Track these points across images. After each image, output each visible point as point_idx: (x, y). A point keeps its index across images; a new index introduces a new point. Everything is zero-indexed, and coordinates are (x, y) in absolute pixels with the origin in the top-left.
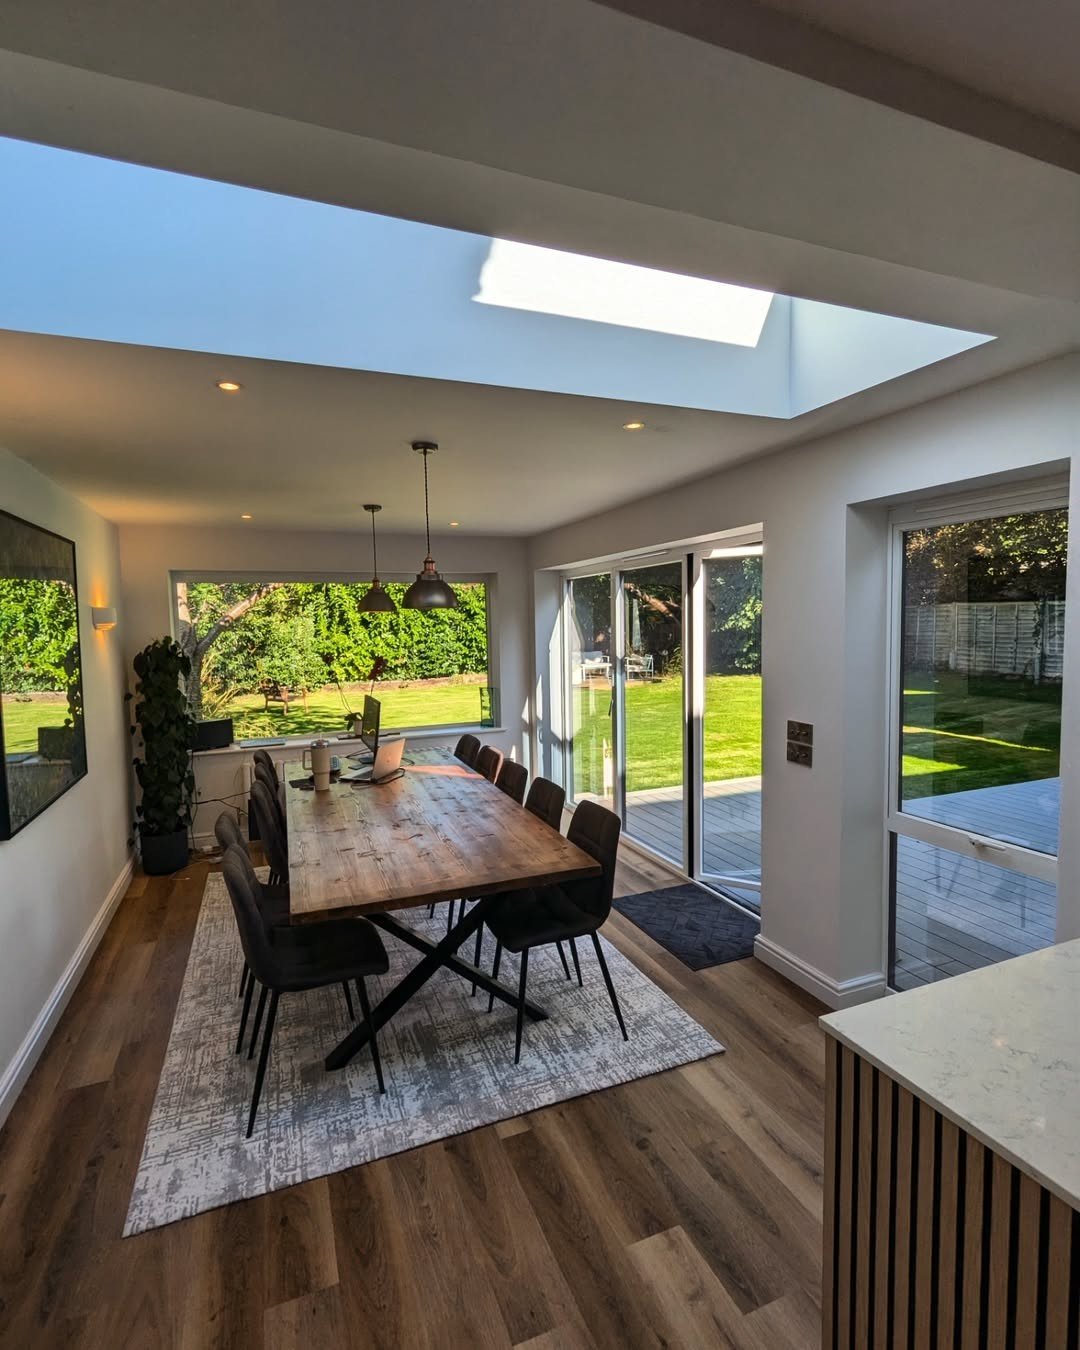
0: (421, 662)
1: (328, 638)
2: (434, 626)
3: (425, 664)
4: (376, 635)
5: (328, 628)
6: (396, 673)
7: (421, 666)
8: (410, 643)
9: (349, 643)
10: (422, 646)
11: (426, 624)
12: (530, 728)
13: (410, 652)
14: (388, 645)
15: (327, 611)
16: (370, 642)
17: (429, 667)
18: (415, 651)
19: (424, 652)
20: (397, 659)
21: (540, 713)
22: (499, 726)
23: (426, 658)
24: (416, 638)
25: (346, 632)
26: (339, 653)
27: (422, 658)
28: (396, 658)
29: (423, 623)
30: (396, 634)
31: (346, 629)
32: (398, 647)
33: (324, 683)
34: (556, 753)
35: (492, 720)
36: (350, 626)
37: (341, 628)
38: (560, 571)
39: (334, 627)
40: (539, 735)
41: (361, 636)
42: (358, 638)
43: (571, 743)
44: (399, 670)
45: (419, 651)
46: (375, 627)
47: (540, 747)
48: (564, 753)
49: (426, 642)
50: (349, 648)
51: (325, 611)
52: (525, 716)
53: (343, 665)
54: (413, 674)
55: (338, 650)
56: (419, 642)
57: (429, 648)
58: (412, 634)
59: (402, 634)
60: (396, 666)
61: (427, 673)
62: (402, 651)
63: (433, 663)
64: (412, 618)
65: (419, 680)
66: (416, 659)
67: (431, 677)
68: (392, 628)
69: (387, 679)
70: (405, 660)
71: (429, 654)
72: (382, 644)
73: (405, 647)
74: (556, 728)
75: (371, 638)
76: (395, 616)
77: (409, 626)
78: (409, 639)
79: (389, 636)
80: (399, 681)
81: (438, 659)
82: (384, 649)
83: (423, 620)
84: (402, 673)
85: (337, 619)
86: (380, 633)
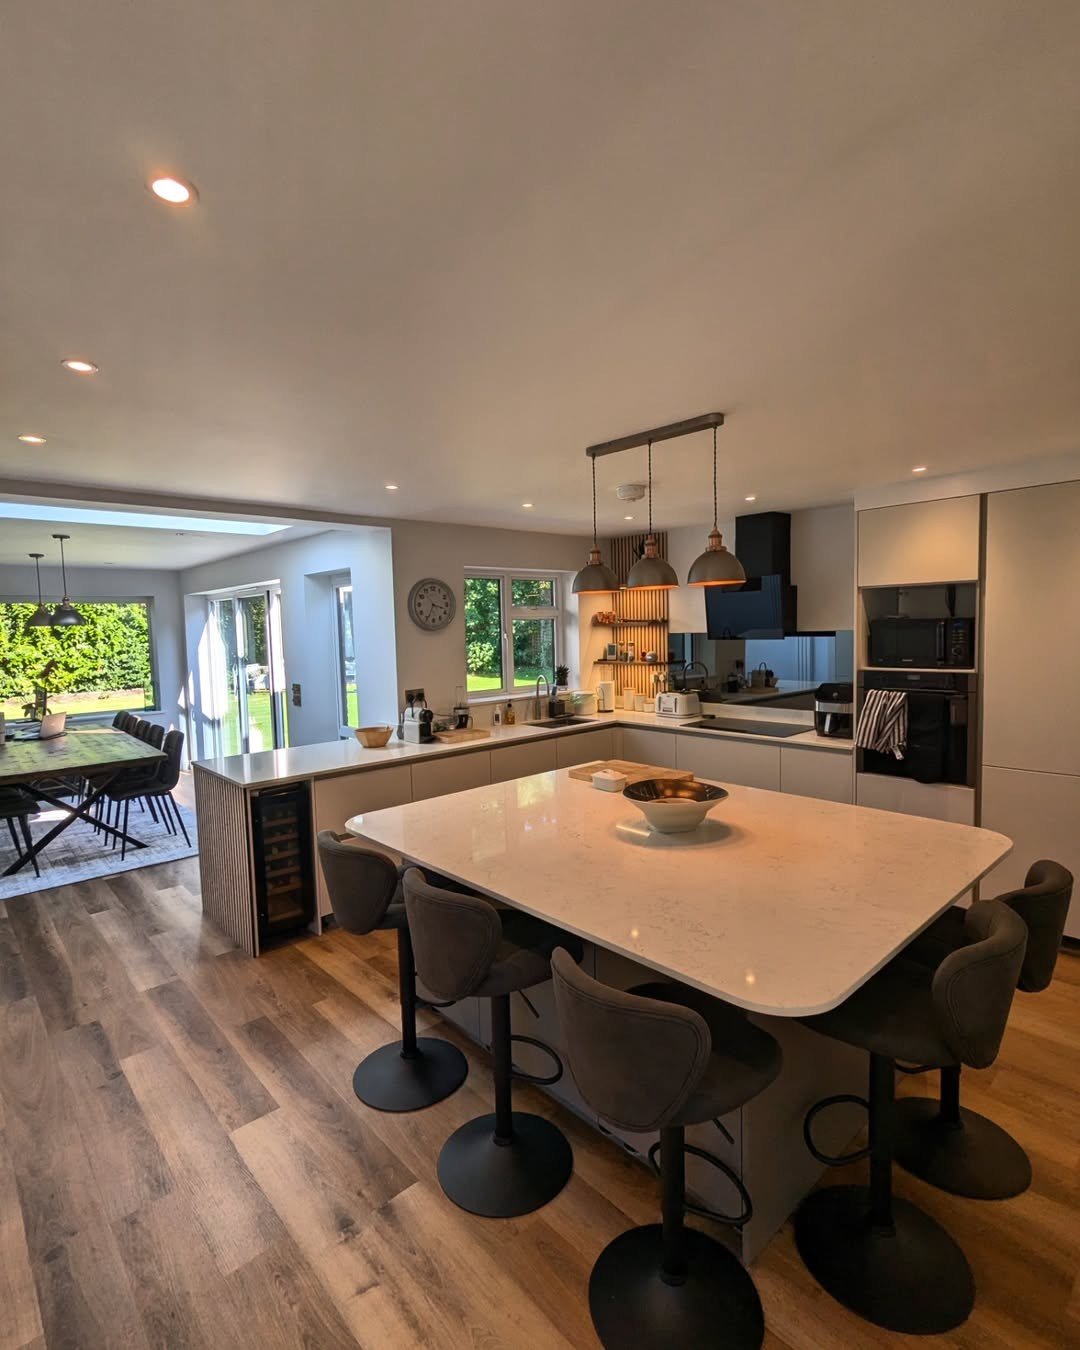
0: (123, 672)
1: (10, 650)
2: (138, 636)
3: (128, 674)
4: (69, 646)
5: (10, 640)
6: (95, 684)
7: (123, 676)
8: (110, 654)
9: (38, 654)
10: (124, 657)
11: (128, 634)
12: (186, 712)
13: (110, 663)
14: (84, 656)
15: (9, 622)
16: (63, 653)
17: (134, 677)
18: (116, 661)
19: (126, 663)
20: (96, 669)
21: (192, 700)
22: (160, 710)
23: (130, 668)
24: (117, 649)
25: (34, 644)
26: (25, 666)
27: (124, 668)
28: (94, 669)
29: (125, 634)
30: (93, 644)
31: (33, 639)
32: (97, 658)
33: (7, 697)
34: (207, 729)
35: (155, 706)
36: (38, 637)
37: (27, 639)
38: (205, 595)
39: (18, 638)
40: (192, 716)
41: (52, 647)
42: (47, 650)
43: (219, 722)
44: (98, 681)
45: (121, 661)
46: (69, 638)
47: (193, 724)
48: (213, 727)
49: (129, 652)
50: (37, 660)
51: (6, 622)
52: (181, 702)
53: (31, 678)
54: (114, 685)
55: (23, 662)
56: (119, 653)
57: (132, 658)
58: (112, 644)
59: (100, 645)
60: (95, 677)
61: (131, 683)
62: (101, 662)
63: (137, 673)
64: (112, 628)
65: (121, 690)
66: (118, 671)
67: (134, 687)
68: (88, 638)
69: (84, 690)
70: (106, 670)
71: (133, 664)
72: (77, 654)
73: (104, 657)
74: (207, 711)
75: (63, 649)
76: (92, 627)
77: (109, 637)
78: (108, 650)
79: (86, 648)
80: (99, 693)
81: (142, 669)
82: (80, 660)
83: (125, 630)
84: (102, 684)
85: (22, 630)
86: (75, 644)
